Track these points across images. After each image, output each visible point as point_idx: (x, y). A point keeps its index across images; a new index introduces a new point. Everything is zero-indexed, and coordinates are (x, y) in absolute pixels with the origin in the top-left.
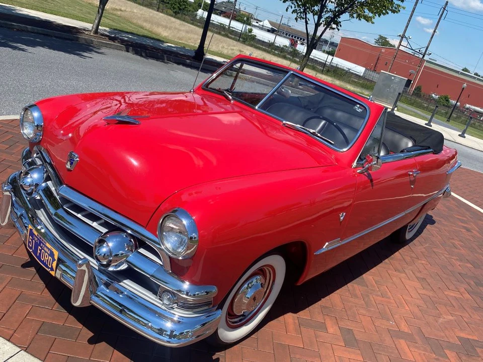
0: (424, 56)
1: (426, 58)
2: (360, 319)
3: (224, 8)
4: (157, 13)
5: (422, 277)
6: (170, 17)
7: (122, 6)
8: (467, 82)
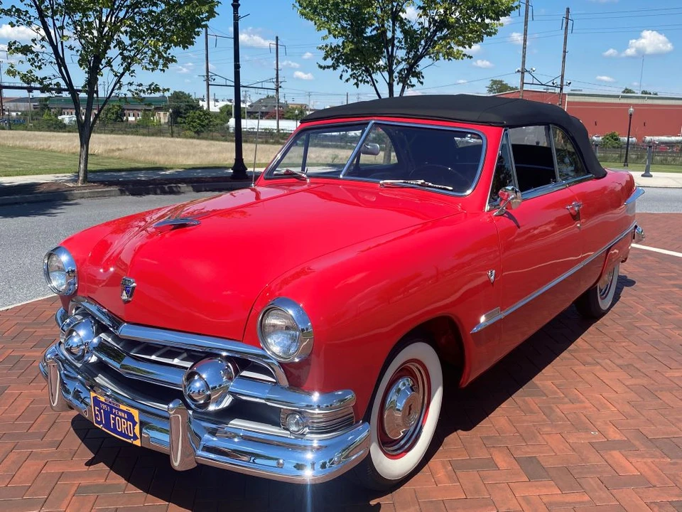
0: (561, 89)
1: (566, 90)
2: (545, 440)
3: (264, 108)
4: (172, 139)
5: (626, 363)
6: (191, 140)
7: (119, 144)
8: (634, 105)
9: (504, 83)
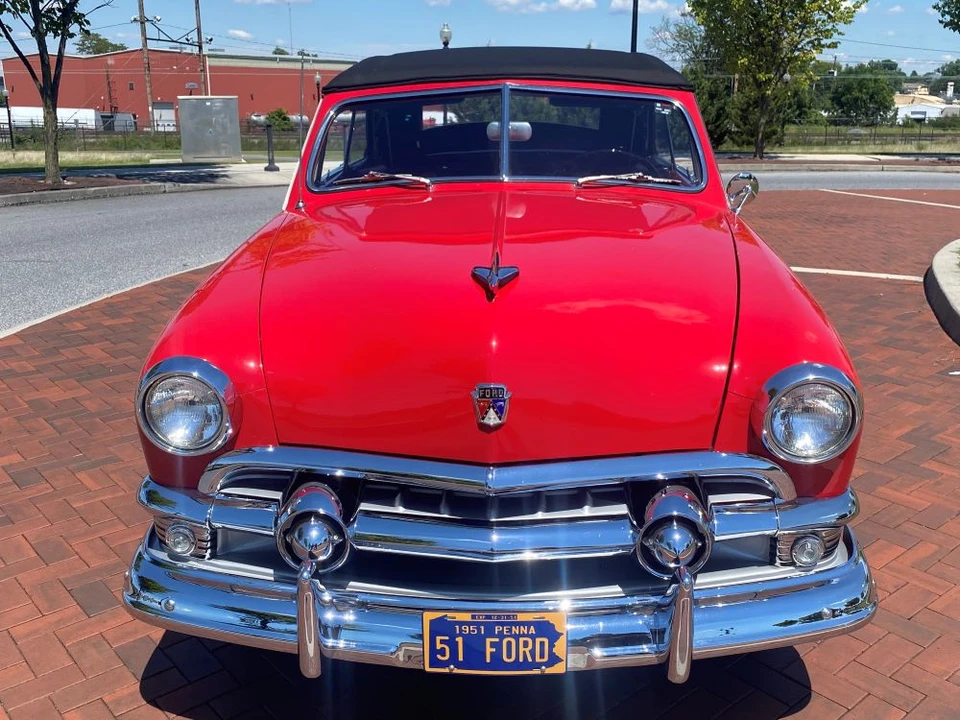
0: (200, 48)
1: (205, 51)
8: (321, 72)
9: (102, 38)
